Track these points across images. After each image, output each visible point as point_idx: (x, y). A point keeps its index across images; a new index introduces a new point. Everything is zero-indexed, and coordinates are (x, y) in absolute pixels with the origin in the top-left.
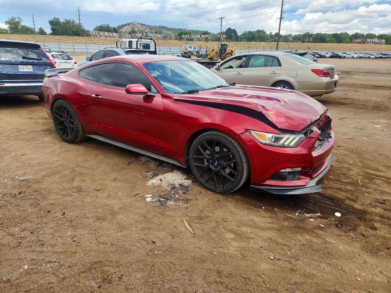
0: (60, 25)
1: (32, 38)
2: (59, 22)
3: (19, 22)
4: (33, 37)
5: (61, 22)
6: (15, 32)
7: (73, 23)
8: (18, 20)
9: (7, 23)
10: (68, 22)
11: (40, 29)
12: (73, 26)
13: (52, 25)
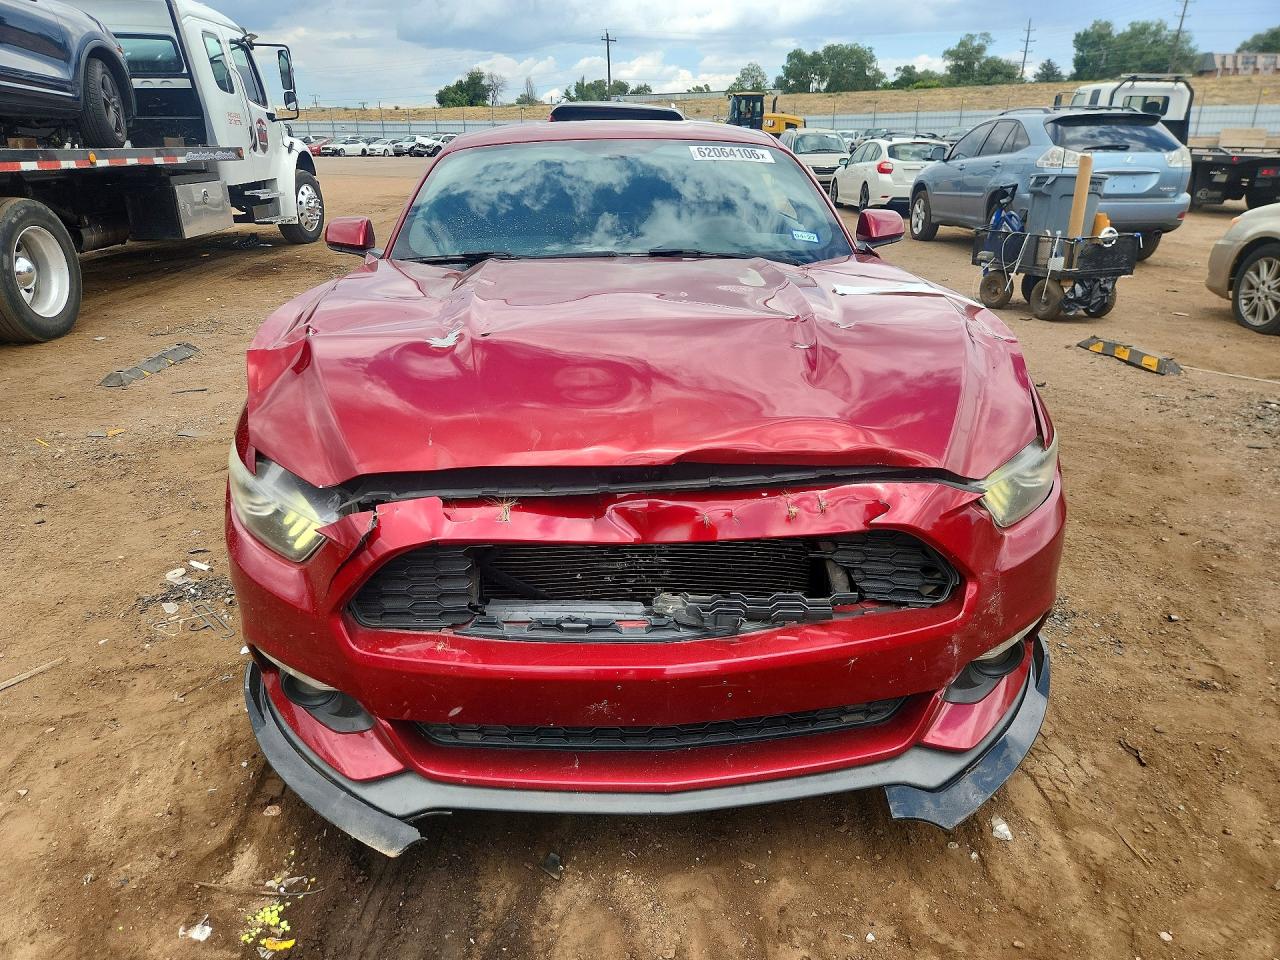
0: (1108, 45)
1: (984, 95)
2: (1110, 34)
3: (980, 49)
4: (987, 93)
5: (1115, 34)
6: (959, 82)
7: (1156, 33)
8: (981, 41)
9: (949, 54)
10: (1139, 31)
11: (1044, 66)
12: (1154, 42)
13: (1079, 49)
